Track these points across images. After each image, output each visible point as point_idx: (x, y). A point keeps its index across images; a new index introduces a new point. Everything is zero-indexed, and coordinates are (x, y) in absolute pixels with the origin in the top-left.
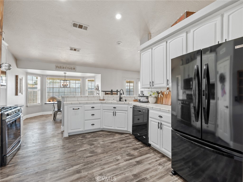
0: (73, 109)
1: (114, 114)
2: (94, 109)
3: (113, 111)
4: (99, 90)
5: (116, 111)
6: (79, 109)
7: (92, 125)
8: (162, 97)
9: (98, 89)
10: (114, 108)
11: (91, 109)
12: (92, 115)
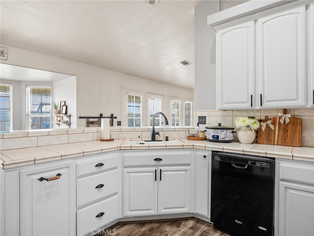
0: (42, 179)
1: (158, 176)
2: (103, 168)
3: (153, 169)
4: (69, 113)
5: (163, 168)
6: (59, 175)
7: (98, 216)
8: (273, 129)
9: (66, 113)
10: (156, 160)
11: (96, 169)
12: (97, 187)
